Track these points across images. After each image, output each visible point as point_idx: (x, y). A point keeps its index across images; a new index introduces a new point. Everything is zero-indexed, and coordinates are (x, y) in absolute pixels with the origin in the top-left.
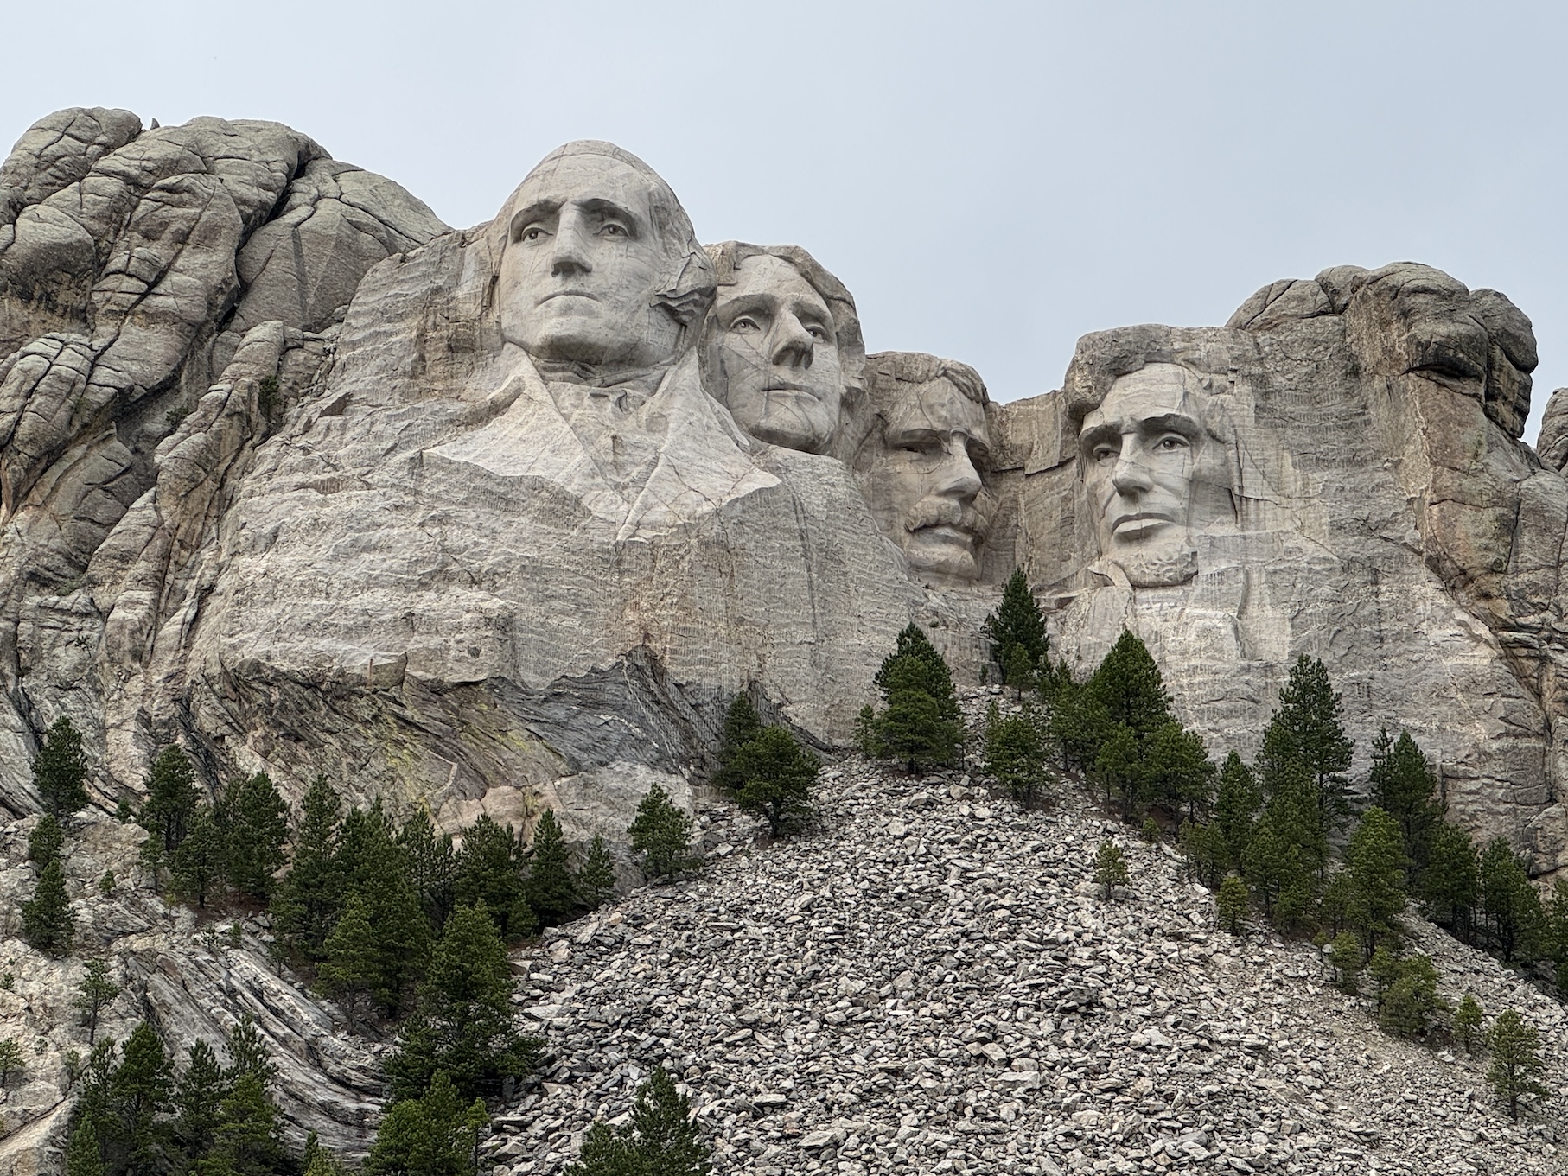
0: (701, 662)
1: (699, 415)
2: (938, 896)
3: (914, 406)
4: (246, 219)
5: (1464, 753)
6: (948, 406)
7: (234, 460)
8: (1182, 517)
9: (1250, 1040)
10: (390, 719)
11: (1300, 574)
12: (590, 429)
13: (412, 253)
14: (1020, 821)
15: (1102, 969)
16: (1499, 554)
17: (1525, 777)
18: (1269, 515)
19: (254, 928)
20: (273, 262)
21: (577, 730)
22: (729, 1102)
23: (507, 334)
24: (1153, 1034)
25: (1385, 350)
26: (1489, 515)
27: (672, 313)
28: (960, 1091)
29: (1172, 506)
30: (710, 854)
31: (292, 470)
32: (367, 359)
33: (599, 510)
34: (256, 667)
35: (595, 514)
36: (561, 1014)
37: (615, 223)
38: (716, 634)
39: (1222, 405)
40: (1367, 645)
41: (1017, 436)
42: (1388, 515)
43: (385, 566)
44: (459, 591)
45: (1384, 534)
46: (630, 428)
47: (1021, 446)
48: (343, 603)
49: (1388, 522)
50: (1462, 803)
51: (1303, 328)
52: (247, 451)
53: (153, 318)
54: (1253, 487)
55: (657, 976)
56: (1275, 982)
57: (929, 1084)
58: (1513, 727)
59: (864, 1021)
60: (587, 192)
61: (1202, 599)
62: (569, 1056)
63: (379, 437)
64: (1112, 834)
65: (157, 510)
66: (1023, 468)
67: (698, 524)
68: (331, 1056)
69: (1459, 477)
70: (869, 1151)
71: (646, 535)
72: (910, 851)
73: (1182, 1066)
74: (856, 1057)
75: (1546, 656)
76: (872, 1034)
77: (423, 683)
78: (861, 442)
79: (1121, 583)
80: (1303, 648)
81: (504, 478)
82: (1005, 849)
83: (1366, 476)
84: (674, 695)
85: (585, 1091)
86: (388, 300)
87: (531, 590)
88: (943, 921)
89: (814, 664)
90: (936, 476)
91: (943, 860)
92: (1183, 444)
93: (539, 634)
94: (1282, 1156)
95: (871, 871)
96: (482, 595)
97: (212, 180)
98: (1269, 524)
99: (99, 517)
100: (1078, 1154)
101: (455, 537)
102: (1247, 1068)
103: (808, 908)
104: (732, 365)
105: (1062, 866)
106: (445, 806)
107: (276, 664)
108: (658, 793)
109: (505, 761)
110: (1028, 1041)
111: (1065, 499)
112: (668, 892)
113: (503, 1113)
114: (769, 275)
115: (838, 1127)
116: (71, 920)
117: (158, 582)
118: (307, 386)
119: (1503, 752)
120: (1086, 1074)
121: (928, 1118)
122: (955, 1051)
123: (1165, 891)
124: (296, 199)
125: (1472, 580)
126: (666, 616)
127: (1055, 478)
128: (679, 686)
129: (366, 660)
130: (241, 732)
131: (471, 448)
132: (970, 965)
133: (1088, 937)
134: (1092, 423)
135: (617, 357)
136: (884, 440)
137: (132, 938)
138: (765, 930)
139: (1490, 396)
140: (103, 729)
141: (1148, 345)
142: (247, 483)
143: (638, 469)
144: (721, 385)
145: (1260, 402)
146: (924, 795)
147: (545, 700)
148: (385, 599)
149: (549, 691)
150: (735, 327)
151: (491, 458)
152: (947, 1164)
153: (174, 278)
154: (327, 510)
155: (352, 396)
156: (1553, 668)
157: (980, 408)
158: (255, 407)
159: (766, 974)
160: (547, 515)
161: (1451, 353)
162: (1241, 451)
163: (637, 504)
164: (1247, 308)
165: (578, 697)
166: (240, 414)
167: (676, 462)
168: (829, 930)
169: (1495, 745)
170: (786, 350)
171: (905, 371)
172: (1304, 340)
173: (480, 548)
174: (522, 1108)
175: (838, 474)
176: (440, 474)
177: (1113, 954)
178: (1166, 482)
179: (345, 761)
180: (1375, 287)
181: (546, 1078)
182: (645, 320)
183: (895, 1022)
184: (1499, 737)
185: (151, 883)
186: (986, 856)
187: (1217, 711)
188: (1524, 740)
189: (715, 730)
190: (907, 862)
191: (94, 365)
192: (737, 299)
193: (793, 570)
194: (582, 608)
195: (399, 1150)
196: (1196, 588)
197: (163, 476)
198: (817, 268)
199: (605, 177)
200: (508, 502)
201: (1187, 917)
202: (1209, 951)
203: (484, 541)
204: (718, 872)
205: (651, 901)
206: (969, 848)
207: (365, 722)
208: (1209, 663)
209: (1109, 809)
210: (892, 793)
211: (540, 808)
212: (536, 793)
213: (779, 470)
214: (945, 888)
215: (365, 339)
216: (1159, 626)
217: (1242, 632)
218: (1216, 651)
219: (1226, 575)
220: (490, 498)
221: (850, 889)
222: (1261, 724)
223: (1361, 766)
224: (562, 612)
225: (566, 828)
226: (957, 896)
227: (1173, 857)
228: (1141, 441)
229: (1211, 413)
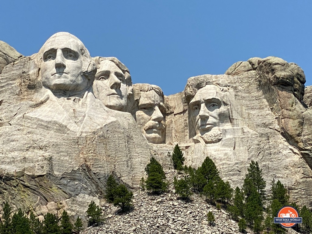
0: (100, 167)
1: (94, 103)
2: (168, 226)
3: (145, 97)
5: (293, 183)
6: (154, 97)
8: (217, 124)
10: (21, 186)
11: (249, 138)
12: (68, 107)
13: (16, 62)
14: (186, 205)
16: (299, 131)
17: (309, 188)
21: (69, 186)
23: (44, 83)
25: (268, 80)
26: (297, 121)
27: (86, 77)
29: (215, 121)
30: (107, 217)
32: (6, 91)
33: (71, 129)
35: (71, 130)
37: (71, 54)
38: (103, 160)
39: (226, 95)
40: (267, 156)
41: (171, 104)
42: (270, 122)
43: (17, 145)
44: (37, 151)
45: (270, 127)
46: (77, 107)
47: (172, 107)
48: (6, 156)
49: (271, 124)
50: (294, 196)
51: (245, 74)
54: (235, 115)
58: (305, 176)
60: (63, 46)
61: (224, 145)
63: (11, 111)
64: (209, 208)
66: (173, 113)
67: (97, 132)
69: (288, 112)
71: (84, 135)
72: (159, 214)
77: (29, 176)
80: (251, 158)
81: (46, 121)
82: (183, 213)
83: (264, 112)
84: (93, 176)
86: (11, 75)
87: (56, 150)
89: (128, 166)
90: (152, 115)
91: (167, 217)
92: (217, 106)
93: (59, 162)
95: (150, 220)
96: (43, 152)
98: (240, 125)
101: (35, 137)
103: (135, 231)
104: (100, 89)
105: (198, 217)
106: (37, 208)
109: (52, 195)
111: (185, 120)
112: (98, 228)
114: (108, 65)
119: (303, 182)
123: (224, 222)
125: (293, 138)
126: (90, 156)
127: (182, 114)
128: (94, 174)
129: (14, 170)
131: (37, 114)
134: (193, 100)
135: (73, 89)
136: (138, 107)
139: (295, 90)
141: (206, 80)
143: (81, 118)
144: (97, 94)
145: (236, 94)
146: (160, 200)
147: (61, 179)
148: (18, 154)
149: (62, 176)
150: (100, 79)
151: (42, 116)
155: (3, 101)
160: (58, 130)
161: (285, 80)
162: (232, 107)
163: (82, 127)
165: (69, 178)
167: (90, 115)
169: (301, 180)
170: (114, 85)
171: (143, 89)
172: (246, 77)
173: (42, 140)
175: (130, 117)
176: (29, 121)
178: (212, 115)
179: (10, 197)
180: (264, 63)
182: (80, 79)
184: (302, 178)
186: (178, 215)
187: (230, 174)
188: (309, 179)
189: (104, 185)
190: (158, 218)
192: (100, 72)
193: (121, 142)
194: (69, 154)
196: (222, 142)
199: (68, 42)
200: (48, 127)
201: (231, 229)
203: (42, 138)
204: (110, 222)
205: (93, 230)
206: (173, 213)
207: (15, 187)
208: (227, 162)
209: (207, 201)
210: (152, 200)
211: (62, 207)
212: (61, 204)
213: (116, 116)
214: (169, 224)
215: (5, 85)
216: (213, 153)
217: (235, 154)
218: (229, 159)
219: (230, 139)
220: (43, 127)
221: (145, 225)
222: (241, 177)
223: (268, 187)
224: (64, 156)
225: (68, 212)
226: (173, 226)
227: (224, 214)
228: (206, 105)
229: (223, 97)
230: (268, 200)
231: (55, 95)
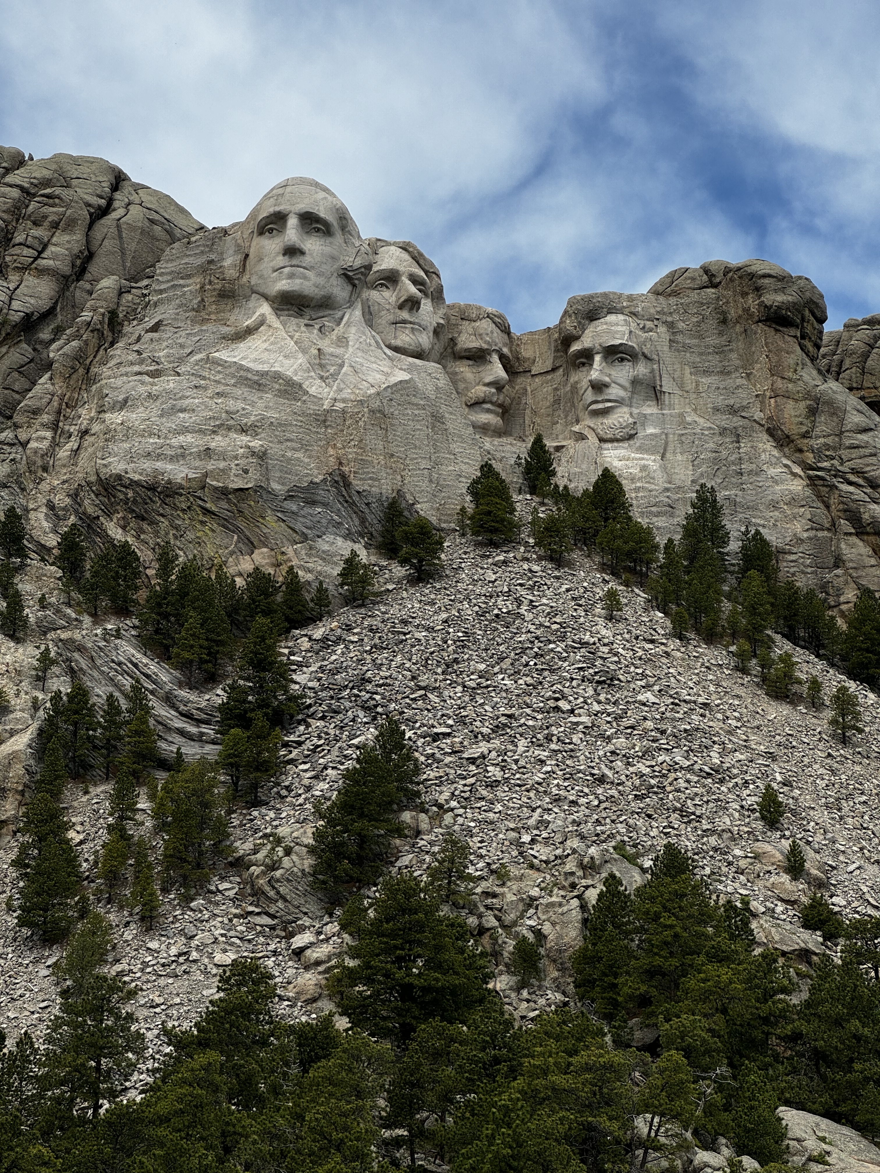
0: (371, 479)
1: (364, 337)
2: (519, 615)
3: (471, 335)
4: (91, 215)
5: (789, 539)
6: (490, 335)
7: (95, 357)
8: (627, 402)
9: (701, 700)
10: (198, 509)
11: (697, 436)
12: (306, 344)
13: (193, 239)
14: (556, 573)
15: (616, 659)
16: (807, 426)
17: (821, 553)
18: (676, 401)
19: (126, 628)
20: (106, 241)
21: (304, 517)
22: (419, 732)
23: (255, 288)
24: (648, 696)
25: (744, 310)
26: (803, 405)
27: (349, 279)
28: (548, 728)
29: (622, 395)
30: (383, 589)
31: (132, 364)
32: (169, 300)
33: (312, 391)
34: (119, 477)
35: (310, 393)
36: (309, 680)
37: (318, 226)
38: (379, 463)
40: (734, 477)
41: (526, 352)
42: (745, 403)
43: (191, 420)
44: (235, 436)
45: (743, 414)
46: (326, 345)
47: (529, 359)
48: (168, 442)
49: (745, 408)
50: (787, 567)
51: (694, 296)
52: (102, 352)
53: (42, 272)
54: (667, 385)
55: (365, 659)
56: (707, 667)
57: (531, 723)
58: (815, 525)
59: (487, 687)
60: (303, 206)
61: (640, 449)
62: (320, 705)
63: (182, 346)
64: (608, 582)
65: (53, 384)
66: (530, 371)
68: (181, 701)
69: (786, 383)
70: (503, 761)
71: (339, 406)
72: (499, 589)
73: (668, 714)
74: (487, 707)
75: (834, 485)
76: (493, 694)
77: (216, 488)
78: (441, 354)
79: (593, 439)
80: (699, 478)
81: (257, 372)
82: (551, 590)
83: (731, 381)
84: (356, 498)
85: (333, 725)
86: (182, 266)
87: (276, 436)
88: (524, 630)
89: (431, 481)
90: (483, 374)
91: (518, 595)
92: (629, 361)
93: (281, 461)
94: (728, 765)
95: (479, 601)
96: (248, 438)
97: (72, 192)
98: (677, 407)
99: (16, 388)
100: (619, 763)
101: (232, 405)
102: (701, 715)
103: (446, 622)
104: (374, 309)
105: (584, 600)
106: (231, 559)
107: (131, 476)
108: (354, 554)
109: (264, 534)
110: (582, 700)
111: (556, 389)
112: (363, 611)
113: (285, 735)
114: (394, 257)
115: (483, 747)
116: (25, 620)
117: (55, 427)
118: (133, 315)
119: (810, 539)
120: (616, 718)
121: (532, 742)
122: (542, 705)
123: (641, 615)
124: (116, 204)
125: (792, 441)
126: (351, 452)
127: (549, 377)
128: (358, 492)
129: (183, 475)
130: (109, 515)
131: (237, 354)
132: (542, 655)
133: (606, 641)
134: (575, 347)
135: (319, 303)
136: (454, 353)
137: (59, 632)
138: (424, 634)
139: (803, 337)
140: (27, 510)
141: (609, 303)
142: (105, 371)
143: (334, 368)
145: (672, 338)
146: (501, 558)
147: (285, 499)
148: (193, 440)
149: (287, 494)
150: (377, 287)
151: (248, 360)
152: (549, 768)
153: (51, 249)
154: (155, 388)
155: (163, 321)
156: (837, 492)
157: (506, 336)
158: (106, 327)
159: (427, 659)
160: (283, 393)
161: (784, 312)
162: (661, 366)
163: (335, 388)
164: (661, 282)
165: (303, 498)
166: (98, 330)
167: (353, 364)
168: (460, 634)
169: (806, 535)
170: (406, 301)
171: (466, 314)
172: (696, 302)
173: (246, 411)
174: (297, 733)
176: (219, 368)
177: (620, 650)
178: (618, 382)
179: (172, 532)
180: (739, 273)
181: (309, 716)
182: (335, 283)
183: (505, 688)
184: (807, 530)
185: (66, 600)
186: (541, 594)
187: (651, 513)
188: (821, 532)
189: (379, 518)
190: (498, 596)
191: (11, 299)
192: (379, 271)
193: (419, 427)
194: (304, 447)
195: (236, 756)
196: (637, 442)
197: (55, 365)
198: (421, 254)
199: (313, 199)
200: (260, 385)
201: (654, 630)
202: (668, 650)
203: (248, 407)
204: (390, 600)
205: (354, 616)
206: (531, 588)
207: (183, 510)
208: (647, 485)
209: (603, 568)
210: (484, 556)
211: (285, 562)
212: (283, 553)
213: (409, 370)
214: (522, 612)
215: (168, 288)
216: (617, 464)
217: (664, 468)
218: (650, 478)
219: (655, 435)
220: (250, 383)
221: (468, 611)
222: (676, 521)
223: (734, 546)
224: (294, 449)
225: (300, 573)
226: (529, 616)
227: (641, 596)
228: (605, 358)
229: (644, 343)
230: (732, 573)
231: (278, 316)
